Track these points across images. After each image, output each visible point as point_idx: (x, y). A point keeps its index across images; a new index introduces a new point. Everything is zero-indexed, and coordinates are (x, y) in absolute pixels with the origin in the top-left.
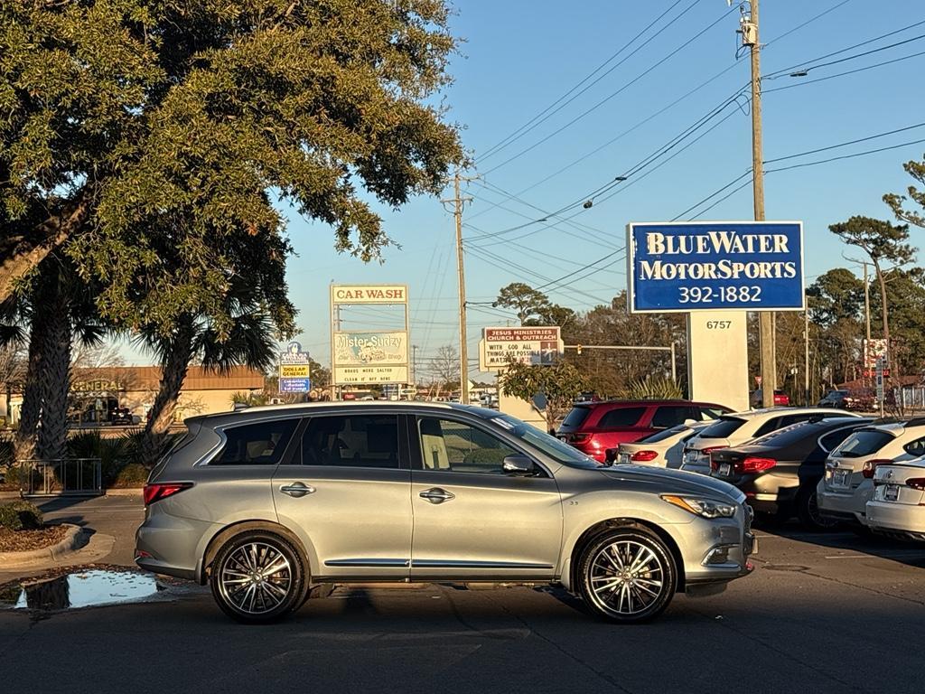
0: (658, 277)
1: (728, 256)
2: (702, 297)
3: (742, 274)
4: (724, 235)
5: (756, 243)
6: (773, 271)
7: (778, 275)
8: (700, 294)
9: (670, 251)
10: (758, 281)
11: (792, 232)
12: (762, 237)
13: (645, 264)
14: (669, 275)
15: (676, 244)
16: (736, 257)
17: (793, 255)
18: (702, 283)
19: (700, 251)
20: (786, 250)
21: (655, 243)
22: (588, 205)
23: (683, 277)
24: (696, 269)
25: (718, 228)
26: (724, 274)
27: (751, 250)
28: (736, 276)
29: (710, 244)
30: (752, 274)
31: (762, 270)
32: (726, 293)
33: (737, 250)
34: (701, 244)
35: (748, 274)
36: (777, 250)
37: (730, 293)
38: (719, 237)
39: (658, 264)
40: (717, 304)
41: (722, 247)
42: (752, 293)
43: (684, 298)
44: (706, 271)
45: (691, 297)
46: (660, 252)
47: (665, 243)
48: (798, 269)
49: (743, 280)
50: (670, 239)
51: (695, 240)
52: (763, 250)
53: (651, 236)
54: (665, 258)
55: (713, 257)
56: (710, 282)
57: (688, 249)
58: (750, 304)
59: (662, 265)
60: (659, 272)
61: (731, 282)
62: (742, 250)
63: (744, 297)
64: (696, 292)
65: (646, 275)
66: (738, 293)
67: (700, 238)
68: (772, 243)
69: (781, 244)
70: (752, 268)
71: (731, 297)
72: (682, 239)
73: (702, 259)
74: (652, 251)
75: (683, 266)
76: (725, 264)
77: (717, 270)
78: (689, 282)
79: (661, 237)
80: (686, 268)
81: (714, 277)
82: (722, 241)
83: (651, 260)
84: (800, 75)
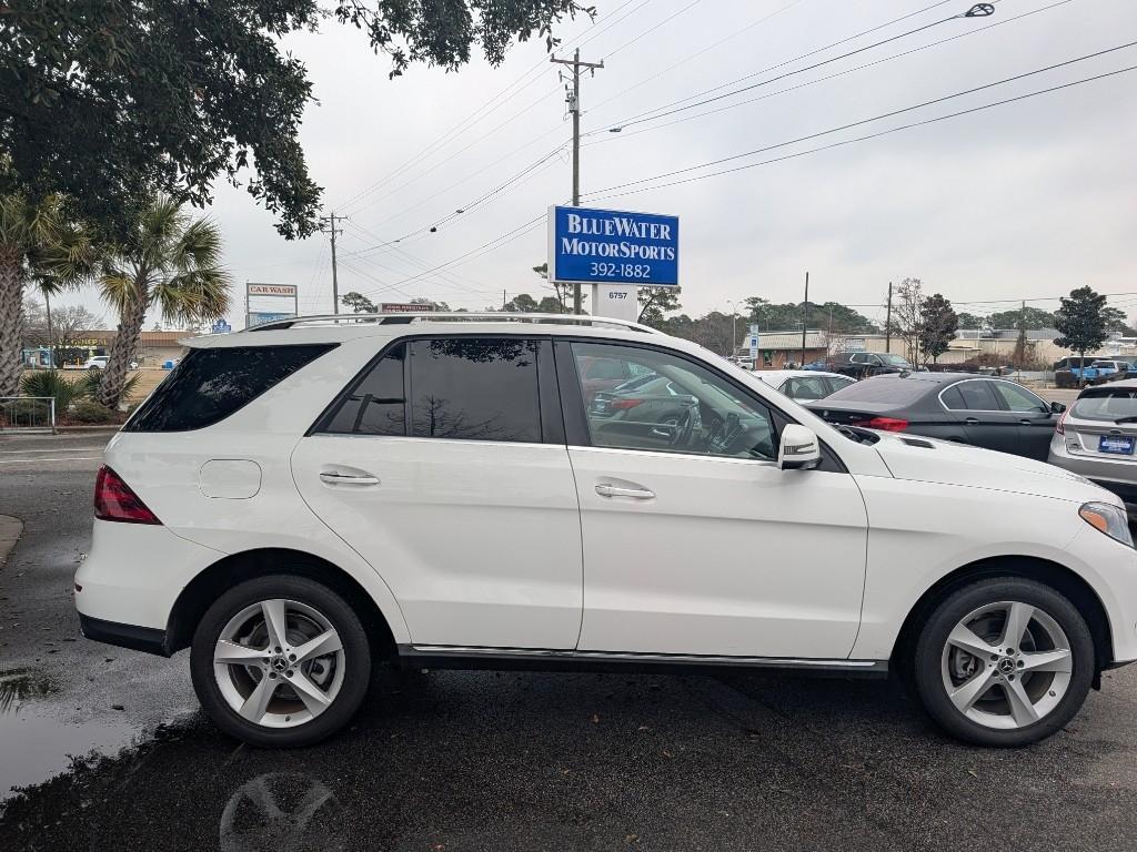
0: (575, 253)
1: (627, 239)
2: (609, 270)
3: (637, 254)
4: (625, 220)
5: (648, 230)
6: (659, 254)
7: (663, 258)
8: (606, 270)
9: (585, 231)
10: (648, 261)
11: (673, 223)
12: (652, 226)
13: (565, 241)
14: (584, 250)
15: (590, 226)
16: (633, 240)
17: (673, 242)
18: (608, 259)
19: (607, 233)
20: (668, 238)
21: (574, 223)
22: (434, 230)
23: (594, 254)
24: (604, 248)
25: (621, 215)
26: (625, 254)
27: (644, 236)
28: (633, 256)
29: (614, 227)
30: (645, 254)
31: (651, 253)
32: (625, 270)
33: (634, 234)
34: (608, 228)
35: (641, 255)
36: (662, 237)
37: (628, 270)
38: (621, 222)
39: (575, 241)
40: (619, 278)
41: (624, 230)
42: (644, 270)
43: (594, 272)
44: (611, 250)
45: (600, 272)
46: (578, 231)
47: (581, 223)
48: (676, 253)
49: (637, 260)
50: (585, 220)
51: (604, 223)
52: (652, 236)
53: (571, 216)
54: (581, 237)
55: (617, 239)
56: (613, 259)
57: (598, 231)
58: (641, 280)
59: (578, 242)
60: (576, 248)
61: (629, 260)
62: (638, 235)
63: (638, 273)
64: (603, 267)
65: (566, 251)
66: (634, 270)
67: (607, 222)
68: (659, 230)
69: (665, 233)
70: (644, 250)
71: (629, 273)
72: (594, 221)
73: (609, 240)
74: (571, 230)
75: (594, 244)
76: (625, 245)
77: (620, 251)
78: (599, 259)
79: (577, 217)
80: (597, 248)
81: (617, 255)
82: (624, 227)
83: (571, 237)
84: (615, 130)
